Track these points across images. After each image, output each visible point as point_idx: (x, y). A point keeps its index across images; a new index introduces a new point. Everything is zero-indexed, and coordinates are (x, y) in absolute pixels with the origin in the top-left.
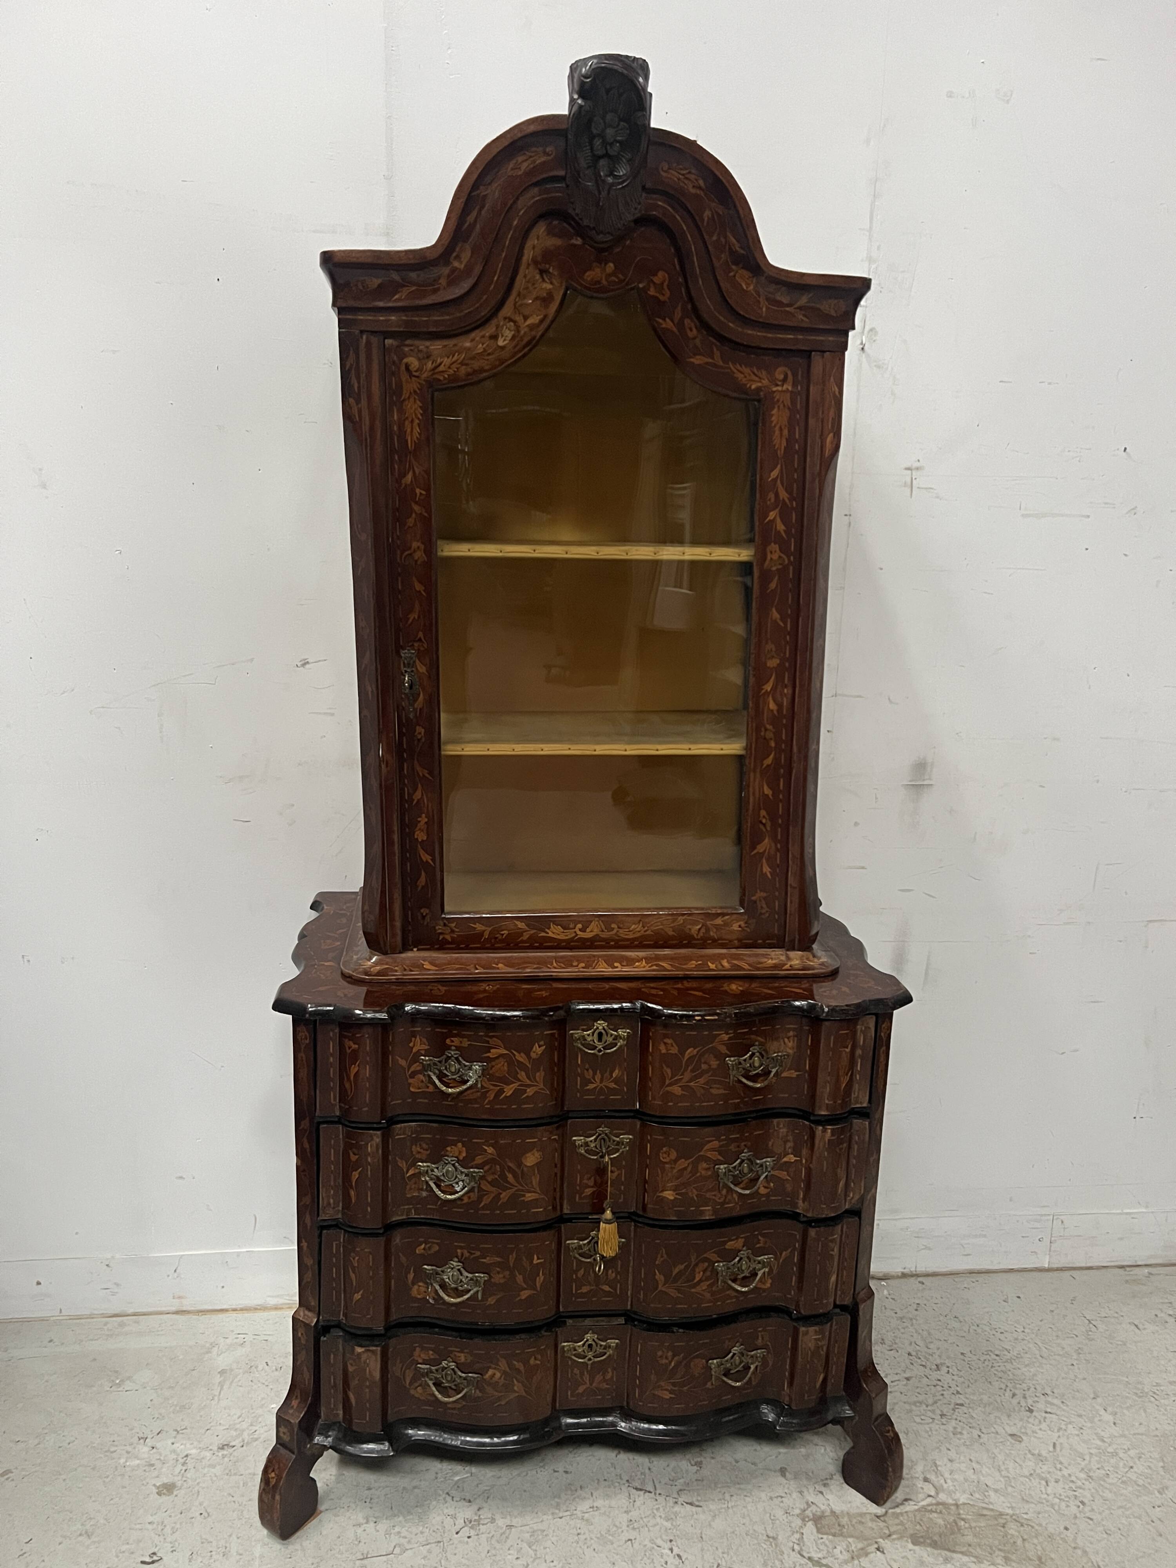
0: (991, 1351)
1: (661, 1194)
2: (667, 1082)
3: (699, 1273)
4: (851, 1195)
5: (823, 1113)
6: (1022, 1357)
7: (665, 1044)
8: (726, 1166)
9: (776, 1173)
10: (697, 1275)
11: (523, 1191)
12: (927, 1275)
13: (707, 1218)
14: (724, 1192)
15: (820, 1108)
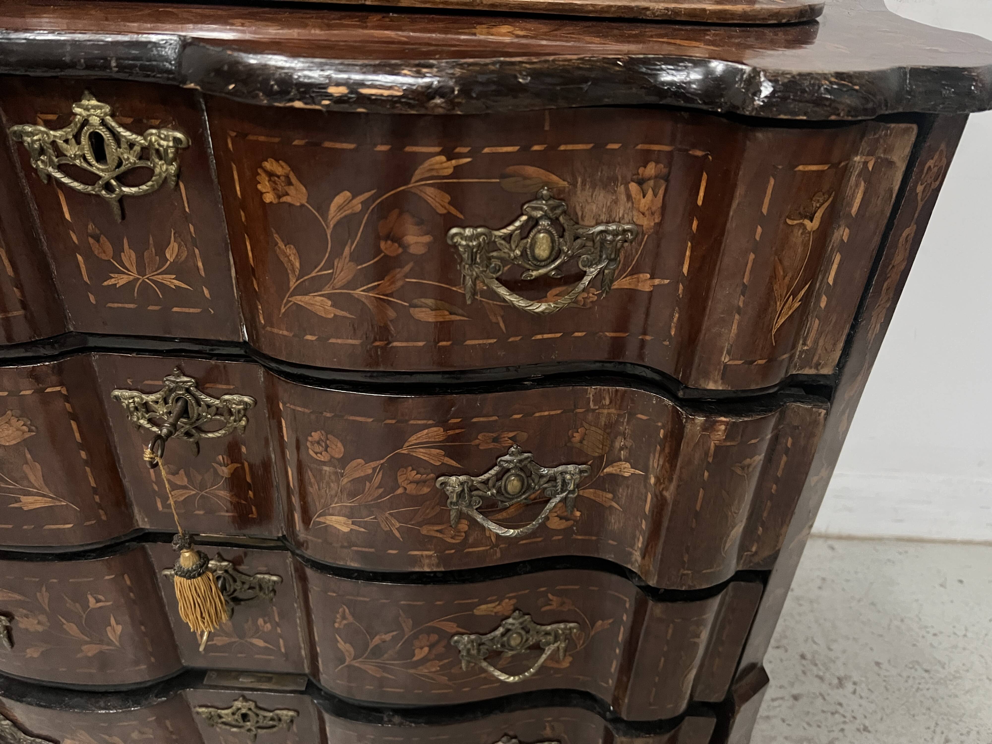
0: (918, 663)
1: (321, 519)
2: (293, 284)
3: (422, 648)
4: (754, 549)
5: (711, 386)
6: (960, 678)
7: (271, 175)
8: (462, 478)
9: (589, 493)
10: (417, 651)
11: (11, 491)
12: (840, 538)
13: (427, 569)
14: (464, 526)
15: (706, 375)
